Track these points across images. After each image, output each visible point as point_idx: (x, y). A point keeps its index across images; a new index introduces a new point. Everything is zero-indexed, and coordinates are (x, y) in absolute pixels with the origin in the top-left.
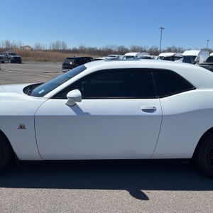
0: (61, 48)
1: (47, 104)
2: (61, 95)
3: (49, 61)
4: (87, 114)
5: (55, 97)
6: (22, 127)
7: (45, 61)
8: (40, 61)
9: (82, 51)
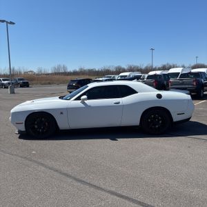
0: (62, 71)
1: (72, 103)
2: (78, 99)
3: (53, 83)
4: (90, 106)
5: (76, 99)
6: (62, 113)
7: (49, 83)
8: (45, 84)
9: (82, 72)
